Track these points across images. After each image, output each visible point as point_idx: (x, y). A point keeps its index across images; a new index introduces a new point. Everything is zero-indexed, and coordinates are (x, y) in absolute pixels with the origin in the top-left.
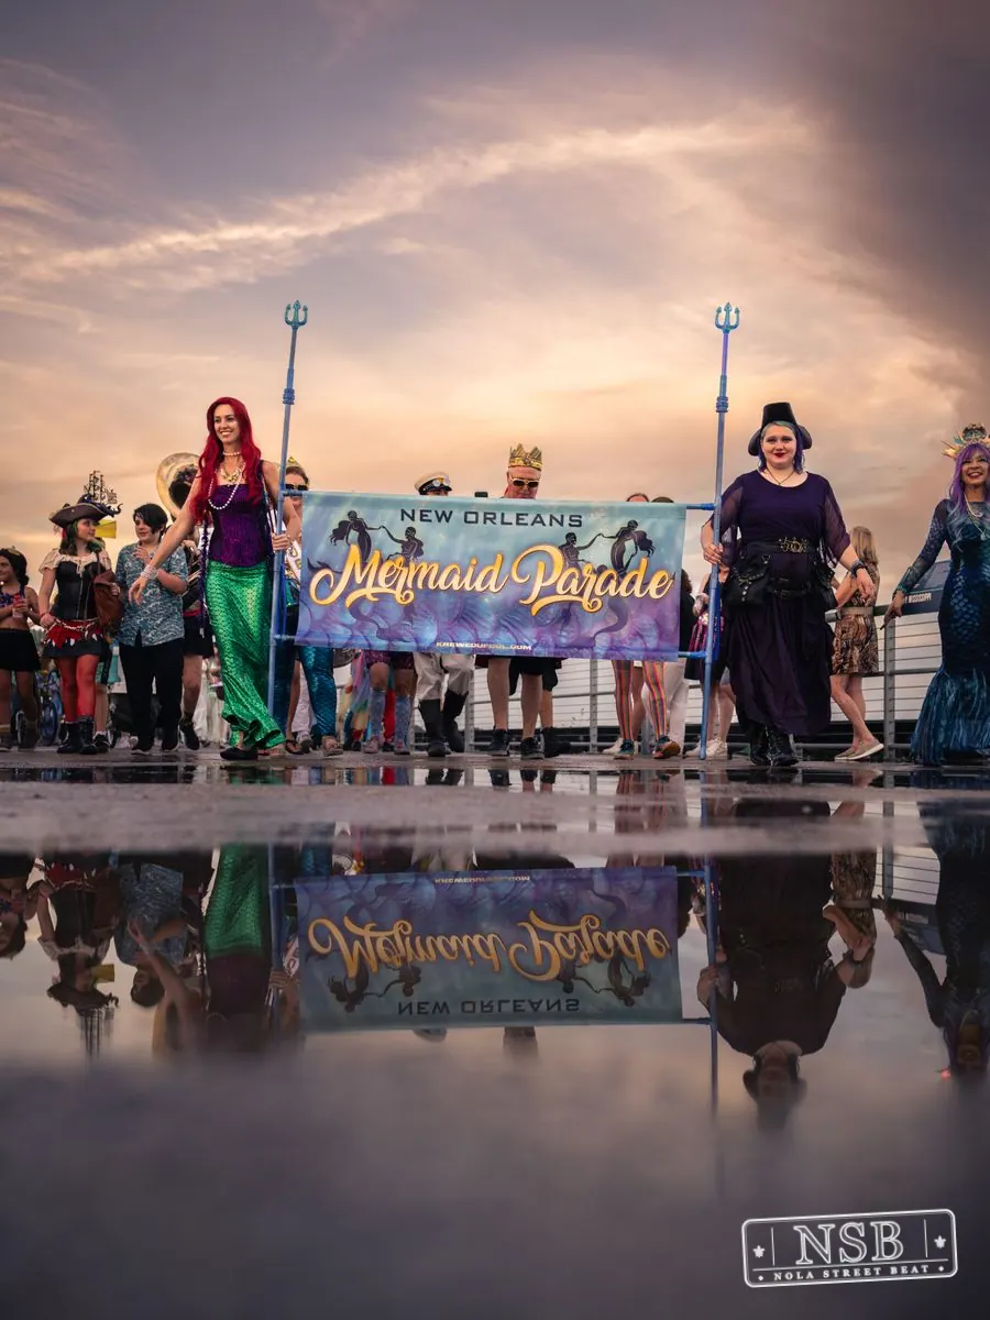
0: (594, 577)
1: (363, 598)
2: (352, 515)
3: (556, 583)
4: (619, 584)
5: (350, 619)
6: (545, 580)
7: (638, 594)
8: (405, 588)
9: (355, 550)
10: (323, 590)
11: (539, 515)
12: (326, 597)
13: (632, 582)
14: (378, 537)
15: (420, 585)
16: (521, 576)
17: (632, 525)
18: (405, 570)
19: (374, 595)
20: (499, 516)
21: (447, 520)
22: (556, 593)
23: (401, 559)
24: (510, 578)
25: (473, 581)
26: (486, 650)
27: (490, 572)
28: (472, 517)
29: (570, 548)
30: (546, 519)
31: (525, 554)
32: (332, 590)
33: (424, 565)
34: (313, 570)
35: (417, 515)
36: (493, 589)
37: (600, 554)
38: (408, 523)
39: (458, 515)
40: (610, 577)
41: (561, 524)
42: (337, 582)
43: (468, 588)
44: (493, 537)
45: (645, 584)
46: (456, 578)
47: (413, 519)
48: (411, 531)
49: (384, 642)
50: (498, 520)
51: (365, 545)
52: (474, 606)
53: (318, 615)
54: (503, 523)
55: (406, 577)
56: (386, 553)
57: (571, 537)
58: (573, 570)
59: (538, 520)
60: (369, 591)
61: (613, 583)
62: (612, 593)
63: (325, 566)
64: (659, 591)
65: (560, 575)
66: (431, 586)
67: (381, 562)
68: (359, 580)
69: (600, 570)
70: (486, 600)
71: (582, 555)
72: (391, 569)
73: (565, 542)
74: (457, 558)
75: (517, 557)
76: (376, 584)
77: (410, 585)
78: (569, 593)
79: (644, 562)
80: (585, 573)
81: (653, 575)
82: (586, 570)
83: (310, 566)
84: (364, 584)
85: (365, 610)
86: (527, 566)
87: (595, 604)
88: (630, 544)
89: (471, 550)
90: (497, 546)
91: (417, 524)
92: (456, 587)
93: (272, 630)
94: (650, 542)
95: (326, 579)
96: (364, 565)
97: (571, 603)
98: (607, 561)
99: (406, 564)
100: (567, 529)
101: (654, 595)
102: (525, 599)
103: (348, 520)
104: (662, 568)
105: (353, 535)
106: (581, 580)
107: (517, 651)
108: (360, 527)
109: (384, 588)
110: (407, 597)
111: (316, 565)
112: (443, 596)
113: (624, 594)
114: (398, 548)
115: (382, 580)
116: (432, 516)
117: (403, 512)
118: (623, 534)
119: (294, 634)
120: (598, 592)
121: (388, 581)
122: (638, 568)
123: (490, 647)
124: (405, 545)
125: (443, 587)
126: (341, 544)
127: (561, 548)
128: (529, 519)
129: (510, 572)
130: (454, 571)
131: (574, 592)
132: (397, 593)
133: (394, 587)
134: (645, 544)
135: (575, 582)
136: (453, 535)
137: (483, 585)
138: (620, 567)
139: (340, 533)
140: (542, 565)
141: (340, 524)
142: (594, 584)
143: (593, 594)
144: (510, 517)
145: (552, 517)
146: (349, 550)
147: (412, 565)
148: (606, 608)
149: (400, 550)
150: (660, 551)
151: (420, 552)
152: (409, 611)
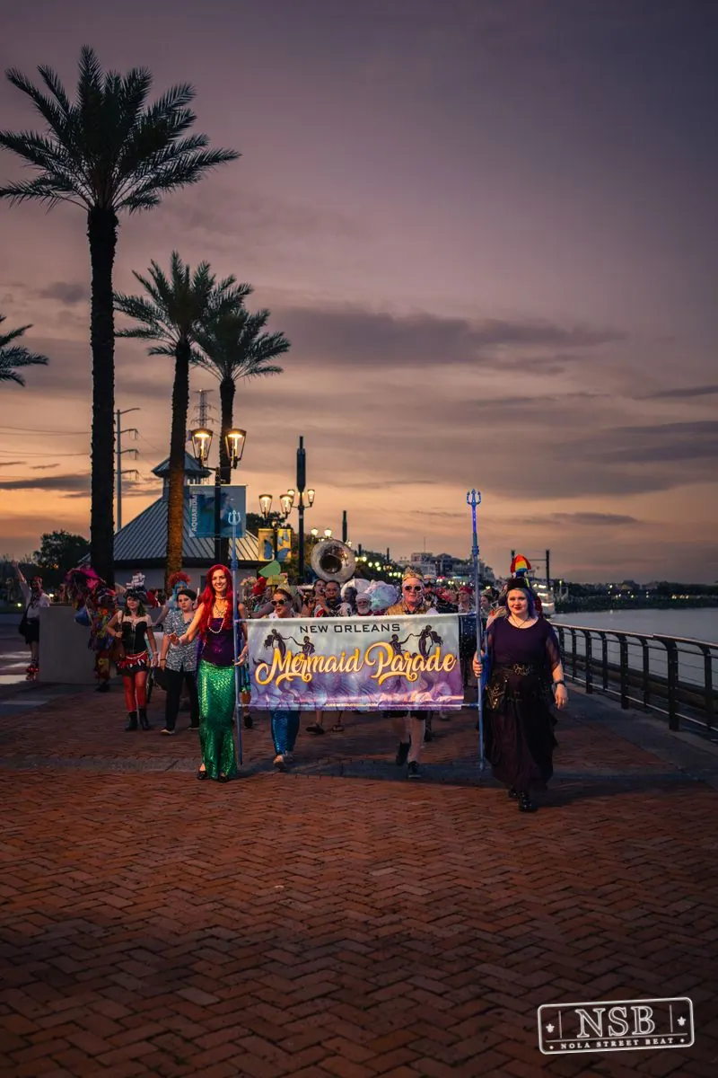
0: (411, 660)
1: (285, 680)
2: (274, 631)
3: (390, 665)
4: (425, 663)
5: (278, 692)
6: (384, 663)
7: (437, 669)
8: (306, 672)
9: (277, 651)
10: (264, 676)
11: (375, 626)
12: (265, 680)
13: (433, 662)
14: (289, 643)
15: (314, 670)
16: (371, 661)
17: (429, 628)
18: (306, 661)
19: (291, 677)
20: (353, 627)
21: (326, 631)
22: (391, 671)
23: (303, 655)
24: (364, 662)
25: (344, 666)
26: (353, 707)
27: (353, 660)
28: (338, 629)
29: (396, 645)
30: (380, 629)
31: (371, 649)
32: (268, 676)
33: (316, 658)
34: (257, 664)
35: (309, 630)
36: (355, 670)
37: (412, 646)
38: (305, 634)
39: (331, 628)
40: (420, 660)
41: (388, 630)
42: (270, 672)
43: (341, 670)
44: (351, 640)
45: (441, 663)
46: (335, 664)
47: (307, 631)
48: (306, 638)
49: (297, 706)
50: (353, 630)
51: (282, 648)
52: (345, 681)
53: (262, 690)
54: (356, 631)
55: (306, 666)
56: (295, 653)
57: (395, 637)
58: (399, 656)
59: (375, 628)
60: (287, 675)
61: (422, 663)
62: (423, 669)
63: (262, 662)
64: (449, 667)
65: (392, 660)
66: (321, 671)
67: (292, 658)
68: (281, 669)
69: (414, 655)
70: (353, 677)
71: (403, 647)
72: (298, 661)
73: (392, 640)
74: (334, 652)
75: (366, 651)
76: (290, 671)
77: (309, 670)
78: (398, 670)
79: (438, 649)
80: (406, 658)
81: (444, 658)
82: (406, 655)
83: (255, 663)
84: (284, 672)
85: (287, 686)
86: (374, 656)
87: (413, 676)
88: (428, 640)
89: (341, 647)
90: (355, 644)
91: (310, 634)
92: (335, 670)
93: (237, 702)
94: (440, 638)
95: (264, 669)
96: (283, 660)
97: (400, 676)
98: (418, 651)
99: (306, 658)
100: (391, 633)
101: (447, 669)
102: (375, 674)
103: (272, 634)
104: (449, 653)
105: (276, 643)
106: (404, 661)
107: (370, 707)
108: (279, 637)
109: (295, 673)
110: (308, 677)
111: (257, 661)
112: (327, 676)
113: (429, 670)
114: (300, 649)
115: (293, 669)
116: (317, 629)
117: (301, 628)
118: (425, 634)
119: (249, 703)
120: (414, 669)
121: (297, 668)
122: (435, 654)
123: (355, 705)
124: (304, 647)
125: (327, 671)
126: (270, 648)
127: (391, 643)
128: (370, 628)
129: (364, 659)
130: (333, 661)
131: (401, 669)
132: (302, 675)
133: (300, 672)
134: (437, 639)
135: (401, 663)
136: (330, 641)
137: (350, 667)
138: (425, 655)
139: (269, 642)
140: (381, 654)
141: (268, 637)
142: (411, 664)
143: (411, 671)
144: (360, 627)
145: (382, 626)
146: (274, 651)
147: (309, 658)
148: (420, 677)
149: (302, 650)
150: (446, 643)
151: (313, 651)
152: (311, 687)
